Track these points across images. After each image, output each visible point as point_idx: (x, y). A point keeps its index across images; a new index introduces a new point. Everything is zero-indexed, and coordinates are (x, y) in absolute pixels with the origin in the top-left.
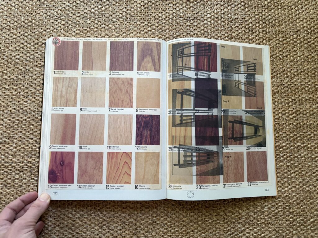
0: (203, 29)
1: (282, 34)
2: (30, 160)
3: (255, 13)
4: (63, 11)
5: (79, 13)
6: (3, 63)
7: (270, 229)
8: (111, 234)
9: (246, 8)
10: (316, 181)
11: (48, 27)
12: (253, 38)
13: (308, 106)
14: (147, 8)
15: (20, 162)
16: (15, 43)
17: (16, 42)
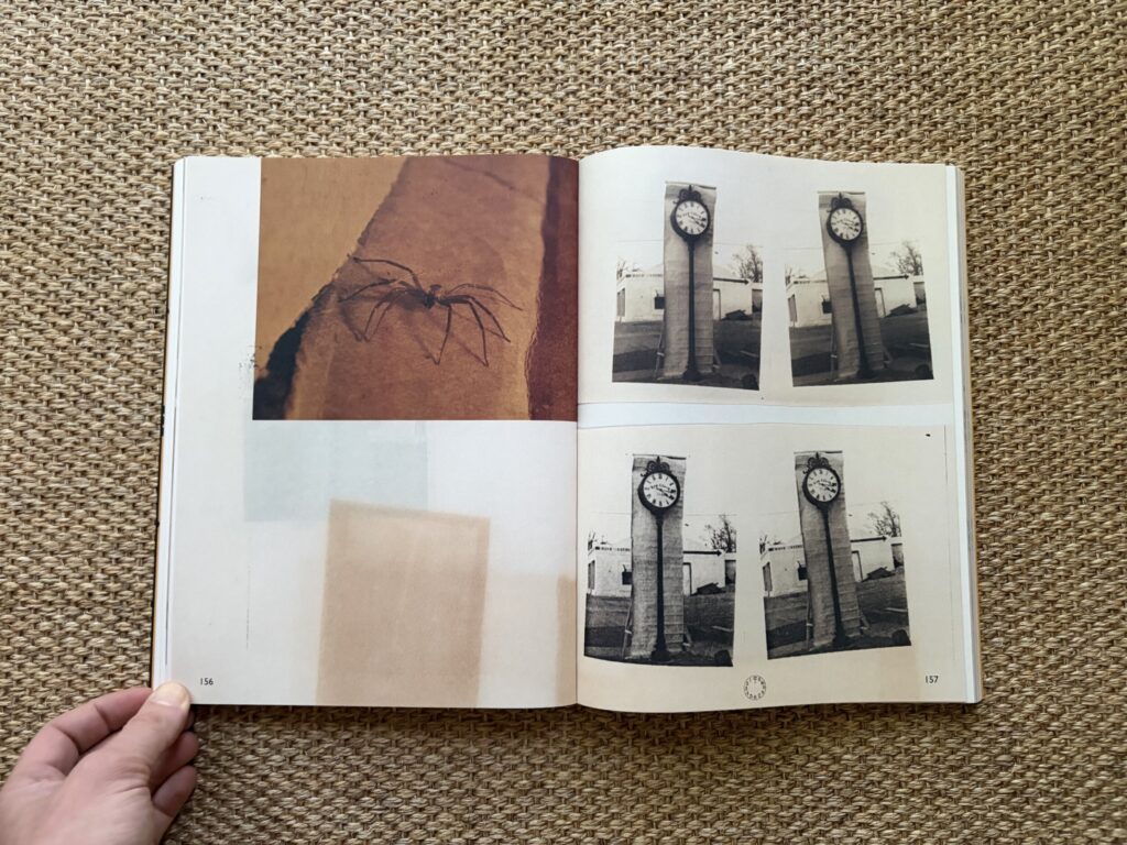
0: (710, 114)
1: (991, 125)
2: (112, 569)
3: (893, 52)
4: (225, 57)
5: (279, 62)
6: (23, 239)
7: (943, 815)
8: (388, 823)
9: (860, 37)
10: (1107, 648)
11: (174, 111)
12: (888, 143)
13: (1080, 383)
14: (512, 42)
15: (82, 577)
16: (63, 167)
17: (64, 165)
